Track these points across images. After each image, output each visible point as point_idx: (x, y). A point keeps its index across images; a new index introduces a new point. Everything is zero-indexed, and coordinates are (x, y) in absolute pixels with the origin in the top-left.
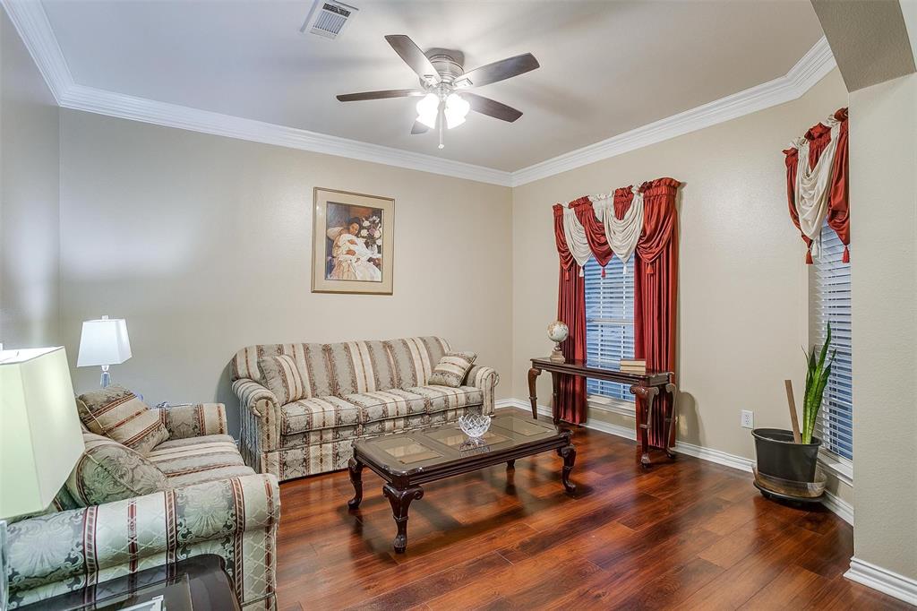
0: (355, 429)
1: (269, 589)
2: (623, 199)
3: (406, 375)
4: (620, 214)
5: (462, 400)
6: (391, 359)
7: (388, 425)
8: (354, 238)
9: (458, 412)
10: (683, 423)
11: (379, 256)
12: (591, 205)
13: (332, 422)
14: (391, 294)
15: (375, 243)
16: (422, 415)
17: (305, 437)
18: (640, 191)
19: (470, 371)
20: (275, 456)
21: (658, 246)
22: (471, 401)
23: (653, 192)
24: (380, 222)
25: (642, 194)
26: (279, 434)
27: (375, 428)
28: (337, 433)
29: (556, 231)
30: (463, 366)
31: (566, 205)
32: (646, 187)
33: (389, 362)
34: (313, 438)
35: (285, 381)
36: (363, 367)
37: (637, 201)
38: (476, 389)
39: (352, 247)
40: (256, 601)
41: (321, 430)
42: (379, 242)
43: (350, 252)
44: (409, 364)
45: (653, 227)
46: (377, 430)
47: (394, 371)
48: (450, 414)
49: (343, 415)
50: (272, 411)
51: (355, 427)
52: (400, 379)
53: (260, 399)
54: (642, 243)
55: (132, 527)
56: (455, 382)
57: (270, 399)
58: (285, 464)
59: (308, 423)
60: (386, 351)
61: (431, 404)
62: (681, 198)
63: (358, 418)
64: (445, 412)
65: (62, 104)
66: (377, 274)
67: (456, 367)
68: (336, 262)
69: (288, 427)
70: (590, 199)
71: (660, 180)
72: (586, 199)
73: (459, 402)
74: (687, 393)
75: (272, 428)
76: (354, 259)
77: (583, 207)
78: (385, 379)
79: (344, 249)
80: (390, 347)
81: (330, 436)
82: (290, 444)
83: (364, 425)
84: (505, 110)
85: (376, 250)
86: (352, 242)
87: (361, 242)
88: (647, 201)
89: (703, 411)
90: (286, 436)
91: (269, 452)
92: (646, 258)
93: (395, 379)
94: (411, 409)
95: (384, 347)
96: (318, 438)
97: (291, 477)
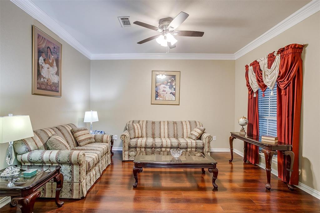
0: (152, 149)
1: (80, 181)
2: (271, 58)
3: (180, 134)
4: (269, 66)
5: (194, 145)
6: (175, 127)
7: (163, 149)
8: (165, 86)
9: (192, 149)
10: (304, 174)
11: (175, 91)
12: (259, 63)
13: (144, 145)
14: (179, 105)
15: (173, 87)
16: (177, 148)
17: (135, 148)
18: (278, 54)
19: (202, 134)
20: (127, 153)
21: (288, 80)
22: (198, 146)
23: (285, 52)
24: (175, 80)
25: (279, 55)
26: (128, 146)
27: (158, 150)
28: (146, 149)
29: (246, 77)
30: (198, 132)
31: (249, 65)
32: (281, 51)
33: (174, 129)
34: (138, 149)
35: (135, 131)
36: (164, 130)
37: (277, 58)
38: (201, 141)
39: (165, 89)
40: (76, 183)
41: (140, 147)
42: (174, 87)
43: (164, 91)
44: (181, 130)
45: (284, 71)
46: (159, 150)
47: (176, 132)
48: (189, 150)
49: (147, 144)
50: (126, 139)
51: (152, 148)
52: (177, 135)
53: (123, 135)
54: (278, 80)
55: (50, 156)
56: (194, 138)
57: (126, 136)
58: (129, 155)
59: (136, 144)
60: (174, 125)
61: (180, 145)
62: (305, 53)
63: (152, 145)
64: (187, 148)
65: (91, 59)
66: (173, 98)
67: (197, 132)
68: (159, 94)
69: (130, 145)
70: (258, 61)
71: (288, 46)
72: (256, 61)
73: (193, 145)
74: (306, 158)
75: (126, 144)
76: (165, 93)
77: (255, 64)
78: (171, 134)
79: (162, 90)
80: (176, 123)
81: (143, 150)
82: (131, 150)
83: (155, 148)
84: (196, 33)
85: (173, 90)
86: (164, 87)
87: (168, 87)
88: (282, 57)
89: (314, 168)
90: (130, 147)
91: (125, 151)
92: (282, 86)
93: (176, 135)
94: (172, 145)
95: (174, 123)
96: (140, 150)
97: (131, 160)
